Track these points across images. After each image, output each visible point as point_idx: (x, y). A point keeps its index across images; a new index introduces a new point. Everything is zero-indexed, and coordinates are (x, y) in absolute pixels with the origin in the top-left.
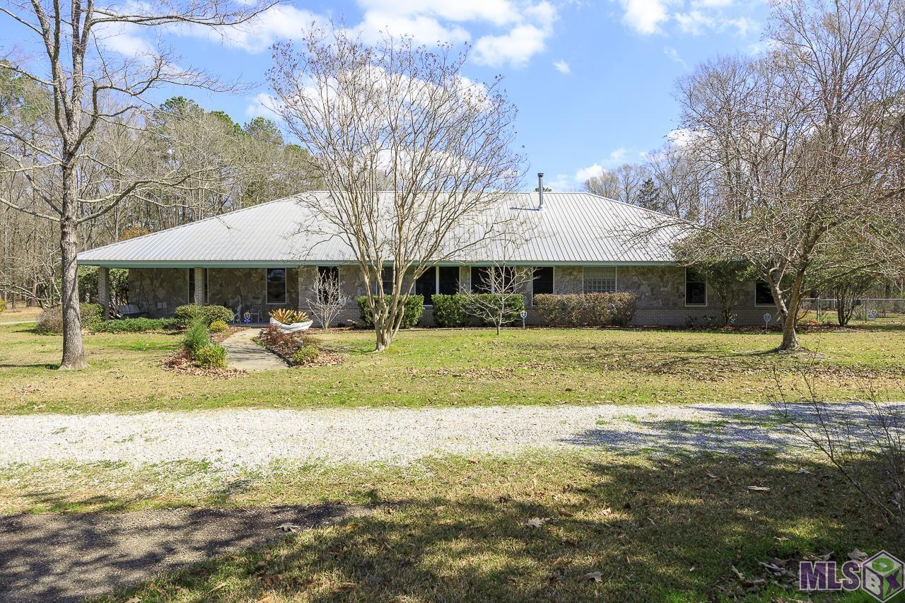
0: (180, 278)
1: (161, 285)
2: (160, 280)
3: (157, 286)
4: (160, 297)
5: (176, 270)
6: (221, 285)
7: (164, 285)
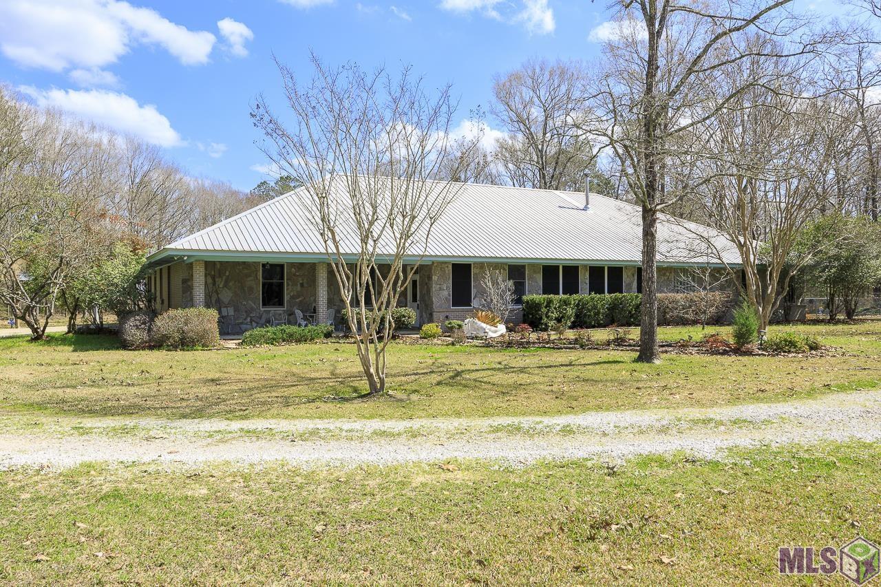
0: (250, 276)
1: (226, 285)
2: (224, 278)
3: (221, 286)
4: (224, 300)
5: (245, 264)
6: (302, 285)
7: (231, 284)
